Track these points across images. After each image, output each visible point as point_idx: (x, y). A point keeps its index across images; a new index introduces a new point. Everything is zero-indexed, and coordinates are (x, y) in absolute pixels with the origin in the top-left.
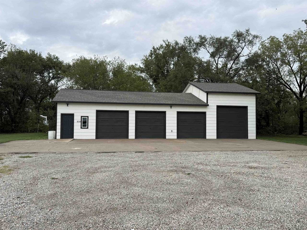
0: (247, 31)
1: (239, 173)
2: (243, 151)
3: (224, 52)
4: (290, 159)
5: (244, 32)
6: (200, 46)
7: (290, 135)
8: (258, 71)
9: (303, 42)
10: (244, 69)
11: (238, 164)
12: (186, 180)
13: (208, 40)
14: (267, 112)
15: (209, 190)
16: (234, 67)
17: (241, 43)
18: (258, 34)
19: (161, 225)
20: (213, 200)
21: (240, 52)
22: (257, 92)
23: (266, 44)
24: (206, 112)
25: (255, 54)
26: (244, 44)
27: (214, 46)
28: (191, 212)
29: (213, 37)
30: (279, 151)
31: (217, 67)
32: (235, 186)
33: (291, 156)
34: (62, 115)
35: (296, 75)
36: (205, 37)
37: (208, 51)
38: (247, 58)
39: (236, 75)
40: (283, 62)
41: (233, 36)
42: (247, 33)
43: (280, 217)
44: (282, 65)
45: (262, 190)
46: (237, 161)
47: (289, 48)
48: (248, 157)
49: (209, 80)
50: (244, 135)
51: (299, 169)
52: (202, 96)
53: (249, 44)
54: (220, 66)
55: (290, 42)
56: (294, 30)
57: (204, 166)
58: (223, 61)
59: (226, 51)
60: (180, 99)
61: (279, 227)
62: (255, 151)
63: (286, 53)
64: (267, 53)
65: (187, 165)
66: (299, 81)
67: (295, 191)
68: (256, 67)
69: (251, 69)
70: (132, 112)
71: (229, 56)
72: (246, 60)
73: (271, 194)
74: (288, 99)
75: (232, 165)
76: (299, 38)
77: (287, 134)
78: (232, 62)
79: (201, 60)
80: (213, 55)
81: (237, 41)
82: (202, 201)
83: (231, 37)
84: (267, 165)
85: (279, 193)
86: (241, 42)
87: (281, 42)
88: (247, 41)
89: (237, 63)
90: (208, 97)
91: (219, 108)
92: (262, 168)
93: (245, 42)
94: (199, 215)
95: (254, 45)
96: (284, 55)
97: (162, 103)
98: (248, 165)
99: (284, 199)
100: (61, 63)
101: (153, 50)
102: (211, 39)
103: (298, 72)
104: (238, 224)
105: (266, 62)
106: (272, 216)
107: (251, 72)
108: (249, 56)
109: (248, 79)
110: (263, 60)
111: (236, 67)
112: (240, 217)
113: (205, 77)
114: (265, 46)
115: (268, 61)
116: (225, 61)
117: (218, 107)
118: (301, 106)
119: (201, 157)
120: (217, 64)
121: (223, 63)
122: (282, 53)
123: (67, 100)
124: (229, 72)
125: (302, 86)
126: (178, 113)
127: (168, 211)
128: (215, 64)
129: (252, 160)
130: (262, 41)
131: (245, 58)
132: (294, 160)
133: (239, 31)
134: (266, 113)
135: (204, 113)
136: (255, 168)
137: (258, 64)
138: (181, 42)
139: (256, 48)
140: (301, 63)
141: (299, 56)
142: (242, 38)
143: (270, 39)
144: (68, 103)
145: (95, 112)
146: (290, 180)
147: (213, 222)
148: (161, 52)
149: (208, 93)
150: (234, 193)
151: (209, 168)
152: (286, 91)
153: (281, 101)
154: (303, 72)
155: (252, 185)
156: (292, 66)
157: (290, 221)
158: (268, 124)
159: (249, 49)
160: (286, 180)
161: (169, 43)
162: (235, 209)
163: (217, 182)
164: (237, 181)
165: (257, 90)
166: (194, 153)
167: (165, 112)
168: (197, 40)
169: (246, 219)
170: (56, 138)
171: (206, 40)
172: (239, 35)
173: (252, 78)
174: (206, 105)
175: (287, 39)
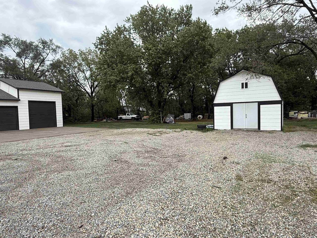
1: (59, 151)
2: (56, 136)
3: (30, 54)
4: (91, 138)
5: (48, 41)
6: (5, 44)
7: (86, 122)
8: (60, 74)
9: (92, 57)
10: (49, 71)
11: (57, 146)
12: (17, 164)
13: (13, 40)
14: (70, 106)
15: (40, 166)
16: (41, 68)
17: (46, 50)
18: (59, 45)
19: (10, 198)
20: (47, 172)
21: (45, 56)
22: (62, 91)
23: (66, 54)
24: (18, 106)
25: (58, 60)
26: (48, 51)
27: (20, 47)
28: (32, 183)
29: (18, 38)
30: (82, 133)
31: (24, 67)
32: (59, 160)
33: (90, 136)
35: (88, 80)
36: (9, 37)
37: (13, 50)
38: (51, 63)
39: (43, 75)
40: (79, 70)
41: (38, 42)
42: (51, 42)
43: (95, 170)
44: (78, 72)
45: (79, 159)
46: (55, 143)
47: (83, 60)
48: (62, 140)
49: (17, 77)
50: (53, 124)
51: (98, 143)
52: (13, 92)
53: (53, 52)
54: (27, 66)
55: (83, 56)
56: (86, 48)
57: (28, 151)
58: (30, 61)
59: (32, 53)
61: (96, 175)
62: (65, 135)
63: (81, 63)
64: (67, 61)
65: (10, 153)
66: (90, 85)
67: (99, 155)
68: (59, 71)
69: (56, 72)
71: (35, 58)
72: (51, 64)
73: (86, 159)
75: (52, 146)
76: (90, 54)
77: (84, 122)
78: (38, 64)
79: (8, 58)
80: (19, 55)
81: (42, 47)
82: (38, 175)
83: (36, 43)
84: (77, 143)
85: (91, 158)
86: (46, 48)
87: (77, 55)
88: (51, 49)
89: (43, 66)
90: (19, 92)
92: (75, 145)
93: (49, 49)
94: (40, 183)
95: (57, 53)
96: (80, 65)
98: (64, 145)
99: (95, 160)
102: (16, 39)
103: (89, 78)
104: (72, 181)
105: (67, 68)
106: (91, 171)
107: (56, 74)
108: (53, 61)
109: (53, 79)
110: (65, 66)
111: (42, 69)
112: (71, 176)
113: (13, 74)
114: (65, 55)
115: (68, 68)
116: (31, 62)
117: (30, 102)
118: (92, 102)
119: (22, 145)
120: (24, 64)
121: (29, 63)
122: (78, 63)
124: (36, 72)
125: (93, 89)
127: (11, 188)
128: (23, 64)
129: (65, 141)
130: (63, 51)
131: (50, 63)
132: (93, 138)
133: (43, 39)
135: (16, 107)
136: (69, 146)
137: (60, 68)
139: (58, 56)
140: (91, 72)
141: (89, 67)
142: (47, 45)
143: (69, 51)
146: (94, 150)
147: (53, 184)
149: (18, 89)
150: (61, 164)
151: (33, 152)
152: (82, 91)
153: (79, 98)
154: (92, 78)
155: (72, 157)
156: (85, 73)
157: (101, 171)
158: (70, 115)
159: (53, 55)
160: (92, 150)
162: (66, 173)
163: (45, 160)
164: (60, 157)
165: (61, 89)
166: (13, 142)
169: (76, 176)
171: (11, 40)
172: (44, 43)
173: (56, 80)
174: (18, 100)
175: (82, 53)
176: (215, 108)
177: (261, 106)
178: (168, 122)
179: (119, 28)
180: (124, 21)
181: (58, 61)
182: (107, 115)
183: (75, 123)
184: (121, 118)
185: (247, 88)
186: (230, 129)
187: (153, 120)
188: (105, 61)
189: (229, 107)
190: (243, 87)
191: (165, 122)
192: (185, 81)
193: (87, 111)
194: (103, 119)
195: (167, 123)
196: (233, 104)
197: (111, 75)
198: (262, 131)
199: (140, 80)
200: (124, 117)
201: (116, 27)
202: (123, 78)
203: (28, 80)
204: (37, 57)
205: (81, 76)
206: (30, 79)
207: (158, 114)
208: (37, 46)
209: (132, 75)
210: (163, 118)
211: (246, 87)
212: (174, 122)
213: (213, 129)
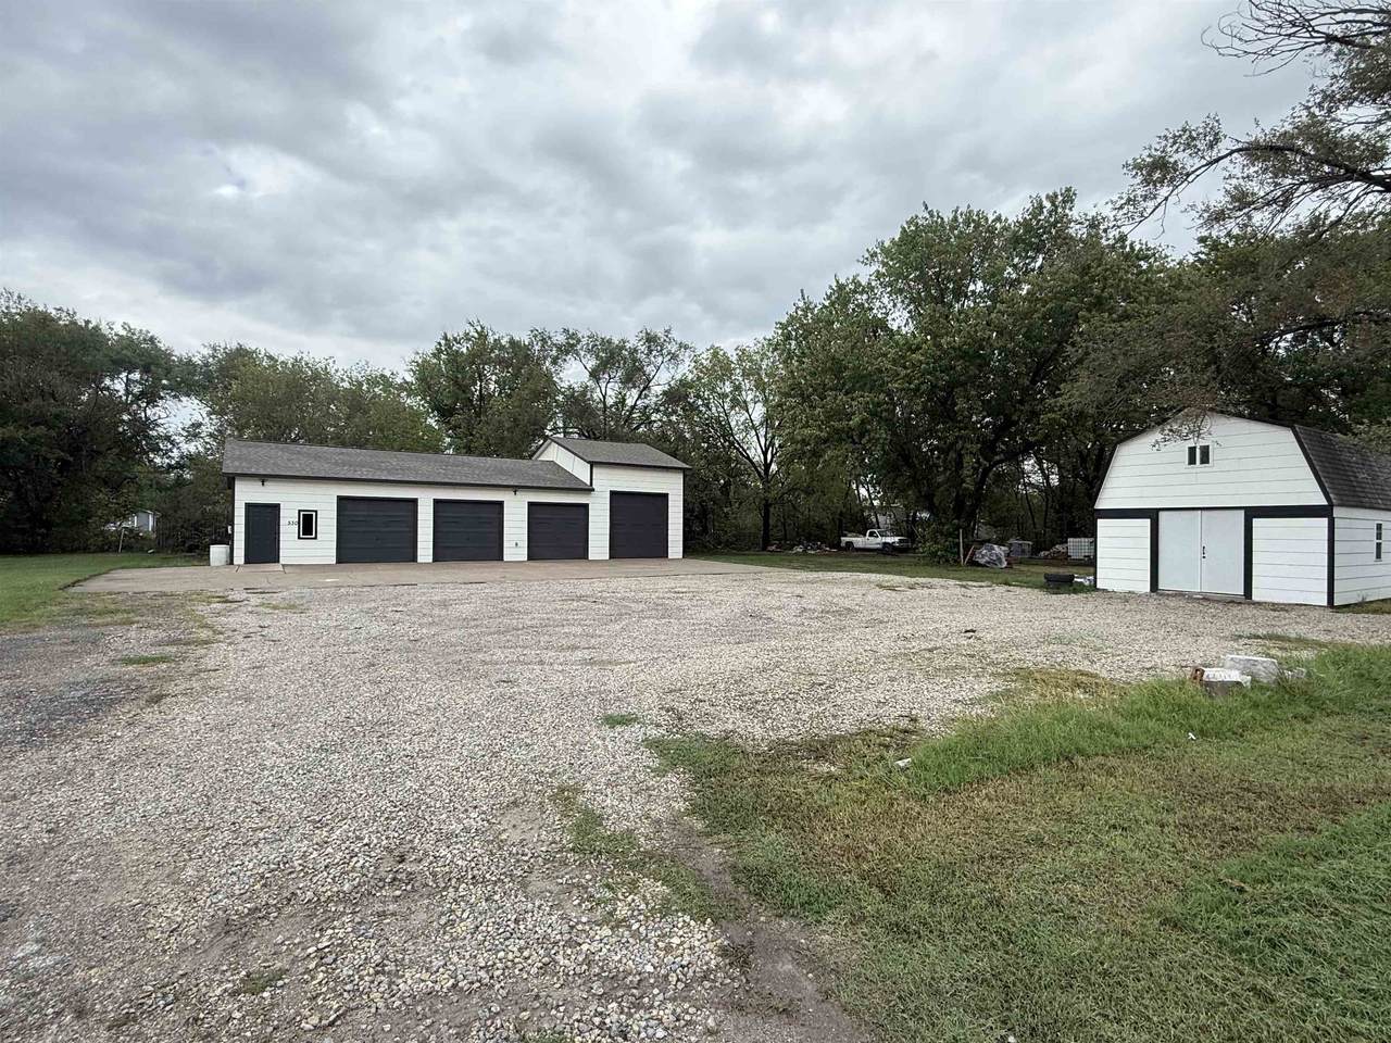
0: (668, 331)
3: (617, 370)
5: (660, 333)
6: (567, 353)
7: (746, 550)
8: (686, 417)
10: (660, 410)
13: (584, 341)
14: (704, 504)
16: (641, 404)
17: (655, 358)
18: (687, 340)
21: (652, 374)
22: (685, 466)
23: (703, 361)
24: (588, 504)
25: (681, 380)
27: (597, 357)
29: (595, 335)
31: (604, 403)
34: (249, 506)
35: (758, 431)
36: (576, 334)
37: (583, 365)
38: (666, 389)
40: (735, 403)
41: (637, 339)
42: (667, 336)
44: (732, 409)
46: (657, 587)
47: (746, 375)
48: (672, 583)
50: (661, 552)
52: (580, 471)
53: (670, 360)
54: (610, 401)
55: (748, 363)
56: (755, 340)
57: (611, 593)
58: (617, 389)
59: (623, 369)
60: (533, 475)
62: (682, 576)
63: (740, 385)
64: (706, 381)
66: (763, 444)
68: (683, 409)
69: (675, 412)
70: (426, 502)
71: (628, 380)
72: (665, 393)
74: (745, 478)
75: (651, 591)
77: (741, 550)
78: (636, 393)
80: (594, 375)
81: (646, 351)
83: (632, 342)
84: (700, 590)
86: (654, 353)
87: (731, 361)
88: (666, 353)
89: (646, 398)
90: (594, 472)
91: (615, 496)
93: (662, 355)
95: (680, 362)
96: (737, 388)
97: (493, 482)
100: (167, 355)
101: (443, 342)
102: (590, 340)
103: (761, 424)
105: (703, 400)
108: (670, 385)
111: (644, 405)
113: (581, 424)
114: (702, 364)
116: (620, 389)
117: (613, 494)
118: (766, 491)
119: (599, 585)
120: (604, 396)
121: (616, 393)
122: (732, 384)
123: (262, 472)
124: (629, 416)
125: (769, 454)
126: (531, 505)
128: (601, 396)
130: (695, 355)
131: (663, 389)
133: (650, 330)
134: (702, 506)
135: (586, 506)
138: (524, 337)
139: (685, 370)
140: (767, 407)
141: (763, 392)
142: (657, 346)
143: (711, 352)
144: (263, 479)
145: (335, 501)
148: (464, 350)
149: (592, 464)
151: (619, 596)
152: (741, 462)
156: (750, 411)
158: (705, 530)
159: (671, 369)
161: (483, 328)
165: (684, 462)
167: (501, 504)
168: (561, 339)
170: (231, 563)
171: (579, 341)
172: (651, 339)
173: (675, 431)
174: (589, 490)
175: (743, 354)
176: (1100, 522)
177: (1256, 522)
178: (982, 561)
179: (841, 287)
180: (858, 261)
181: (683, 383)
182: (810, 534)
183: (715, 554)
184: (851, 543)
185: (1208, 462)
186: (1148, 590)
187: (934, 554)
188: (795, 386)
189: (1147, 522)
190: (1192, 461)
191: (973, 563)
192: (1035, 435)
193: (750, 520)
194: (795, 545)
195: (979, 565)
196: (1161, 514)
197: (807, 426)
198: (1254, 603)
199: (884, 436)
200: (859, 541)
201: (830, 287)
202: (837, 431)
203: (611, 440)
204: (635, 375)
205: (736, 419)
206: (614, 437)
207: (950, 534)
208: (636, 350)
209: (863, 422)
210: (967, 548)
211: (1205, 459)
212: (1005, 564)
213: (1094, 587)
